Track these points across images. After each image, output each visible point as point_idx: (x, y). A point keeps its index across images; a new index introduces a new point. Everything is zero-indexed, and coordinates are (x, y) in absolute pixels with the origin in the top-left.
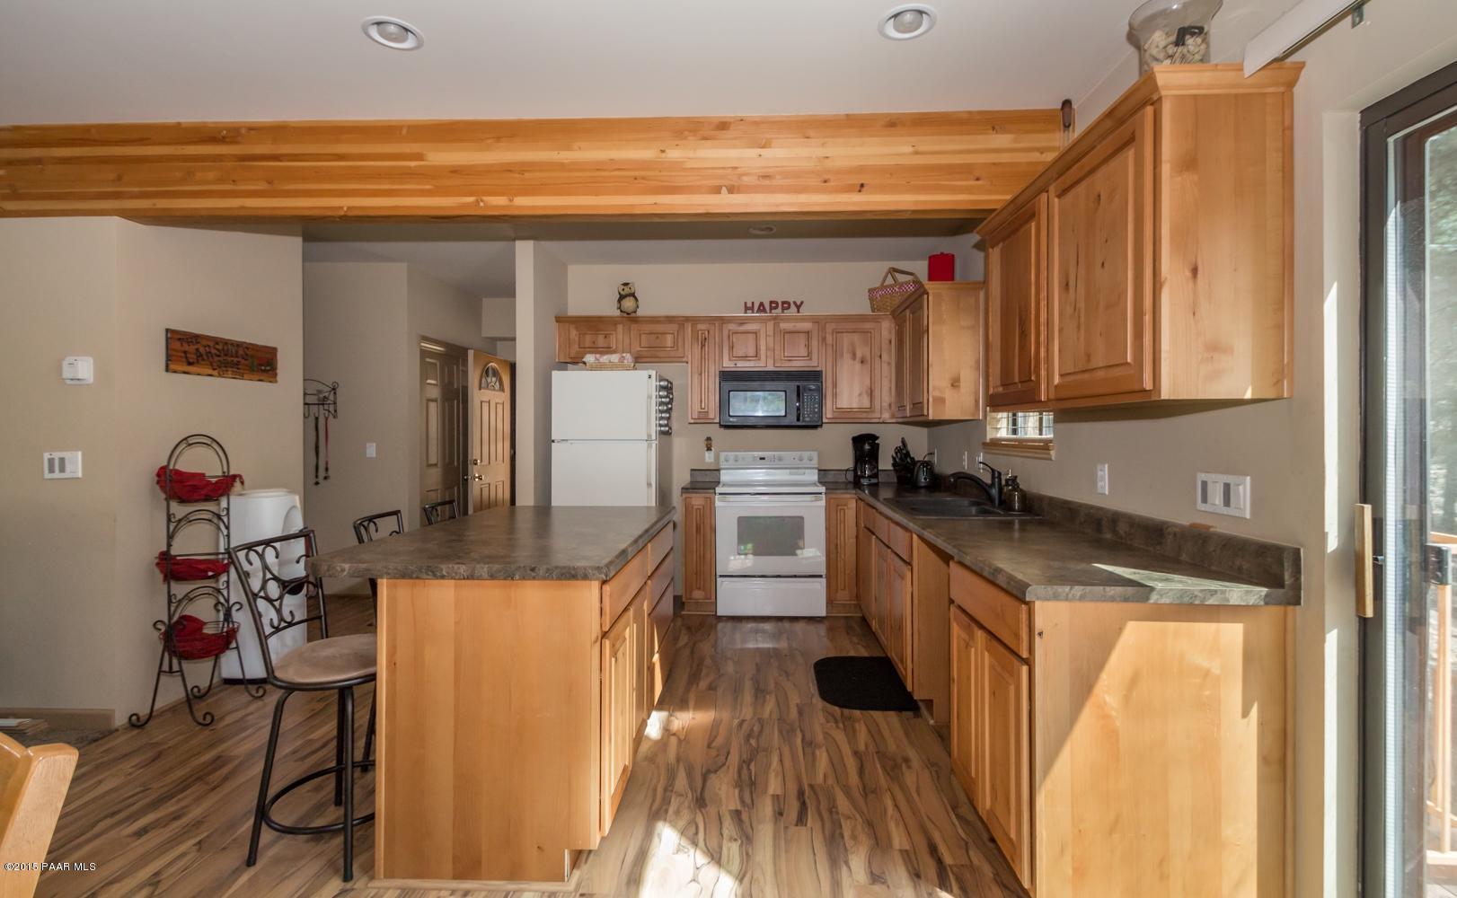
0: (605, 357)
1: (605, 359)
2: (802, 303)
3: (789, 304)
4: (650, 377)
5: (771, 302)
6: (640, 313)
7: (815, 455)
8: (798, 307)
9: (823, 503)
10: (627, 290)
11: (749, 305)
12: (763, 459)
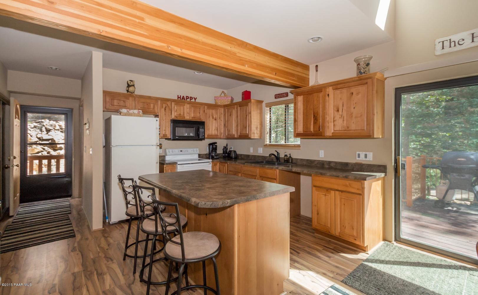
0: (132, 111)
1: (131, 111)
2: (196, 98)
3: (192, 98)
4: (157, 120)
5: (187, 97)
6: (136, 93)
7: (198, 149)
8: (195, 99)
9: (211, 165)
10: (132, 84)
11: (179, 96)
12: (182, 151)
